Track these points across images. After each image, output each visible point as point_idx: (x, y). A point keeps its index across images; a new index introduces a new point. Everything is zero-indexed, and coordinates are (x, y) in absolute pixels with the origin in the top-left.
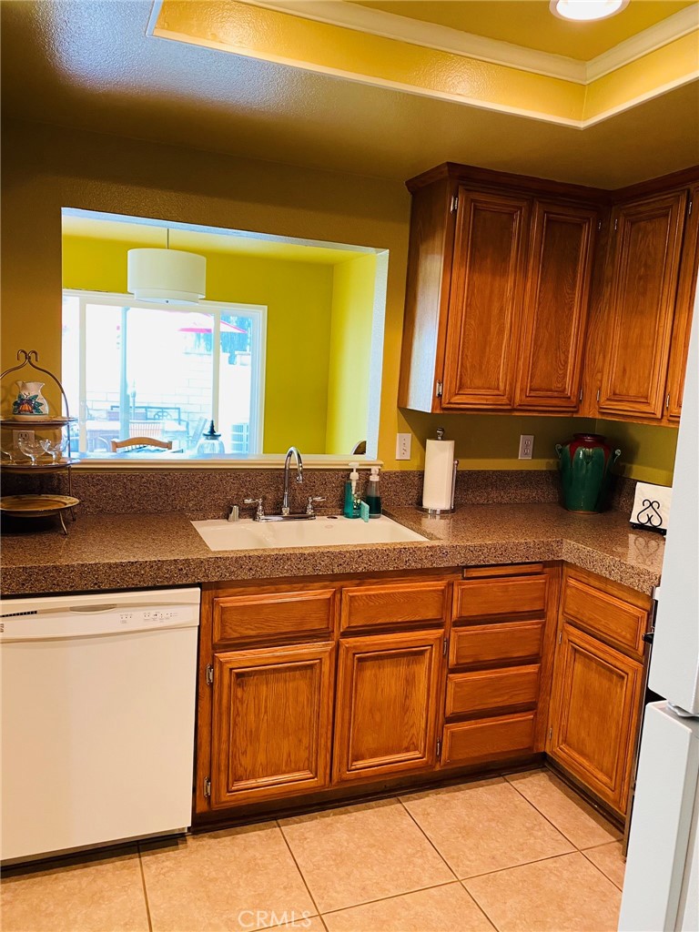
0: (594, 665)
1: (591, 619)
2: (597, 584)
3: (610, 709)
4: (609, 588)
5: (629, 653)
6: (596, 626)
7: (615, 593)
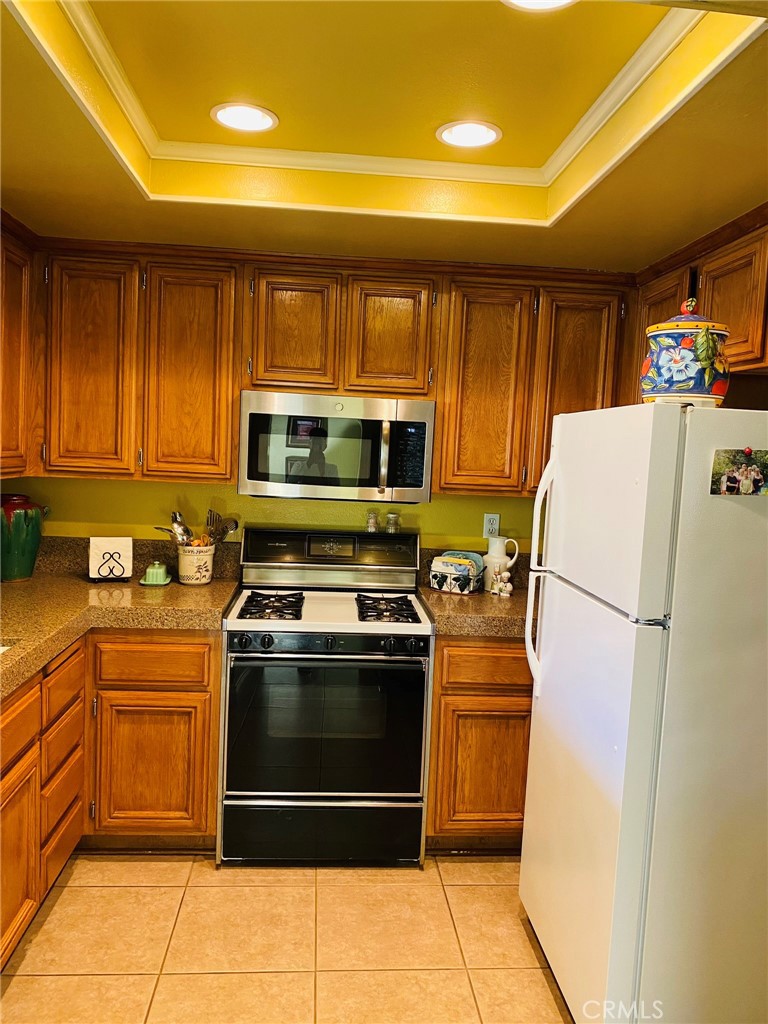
0: (147, 717)
1: (141, 675)
2: (139, 639)
3: (174, 749)
4: (156, 638)
5: (189, 689)
6: (151, 678)
7: (165, 640)
